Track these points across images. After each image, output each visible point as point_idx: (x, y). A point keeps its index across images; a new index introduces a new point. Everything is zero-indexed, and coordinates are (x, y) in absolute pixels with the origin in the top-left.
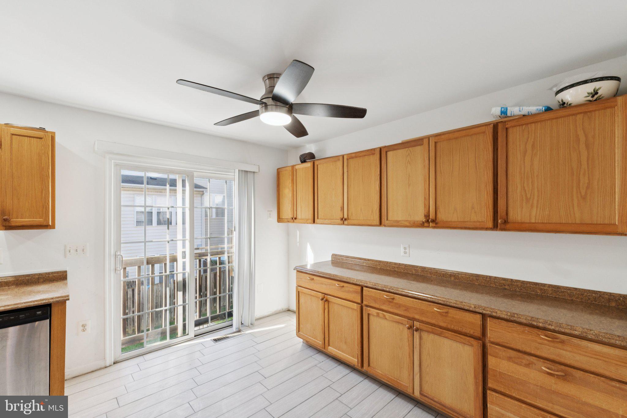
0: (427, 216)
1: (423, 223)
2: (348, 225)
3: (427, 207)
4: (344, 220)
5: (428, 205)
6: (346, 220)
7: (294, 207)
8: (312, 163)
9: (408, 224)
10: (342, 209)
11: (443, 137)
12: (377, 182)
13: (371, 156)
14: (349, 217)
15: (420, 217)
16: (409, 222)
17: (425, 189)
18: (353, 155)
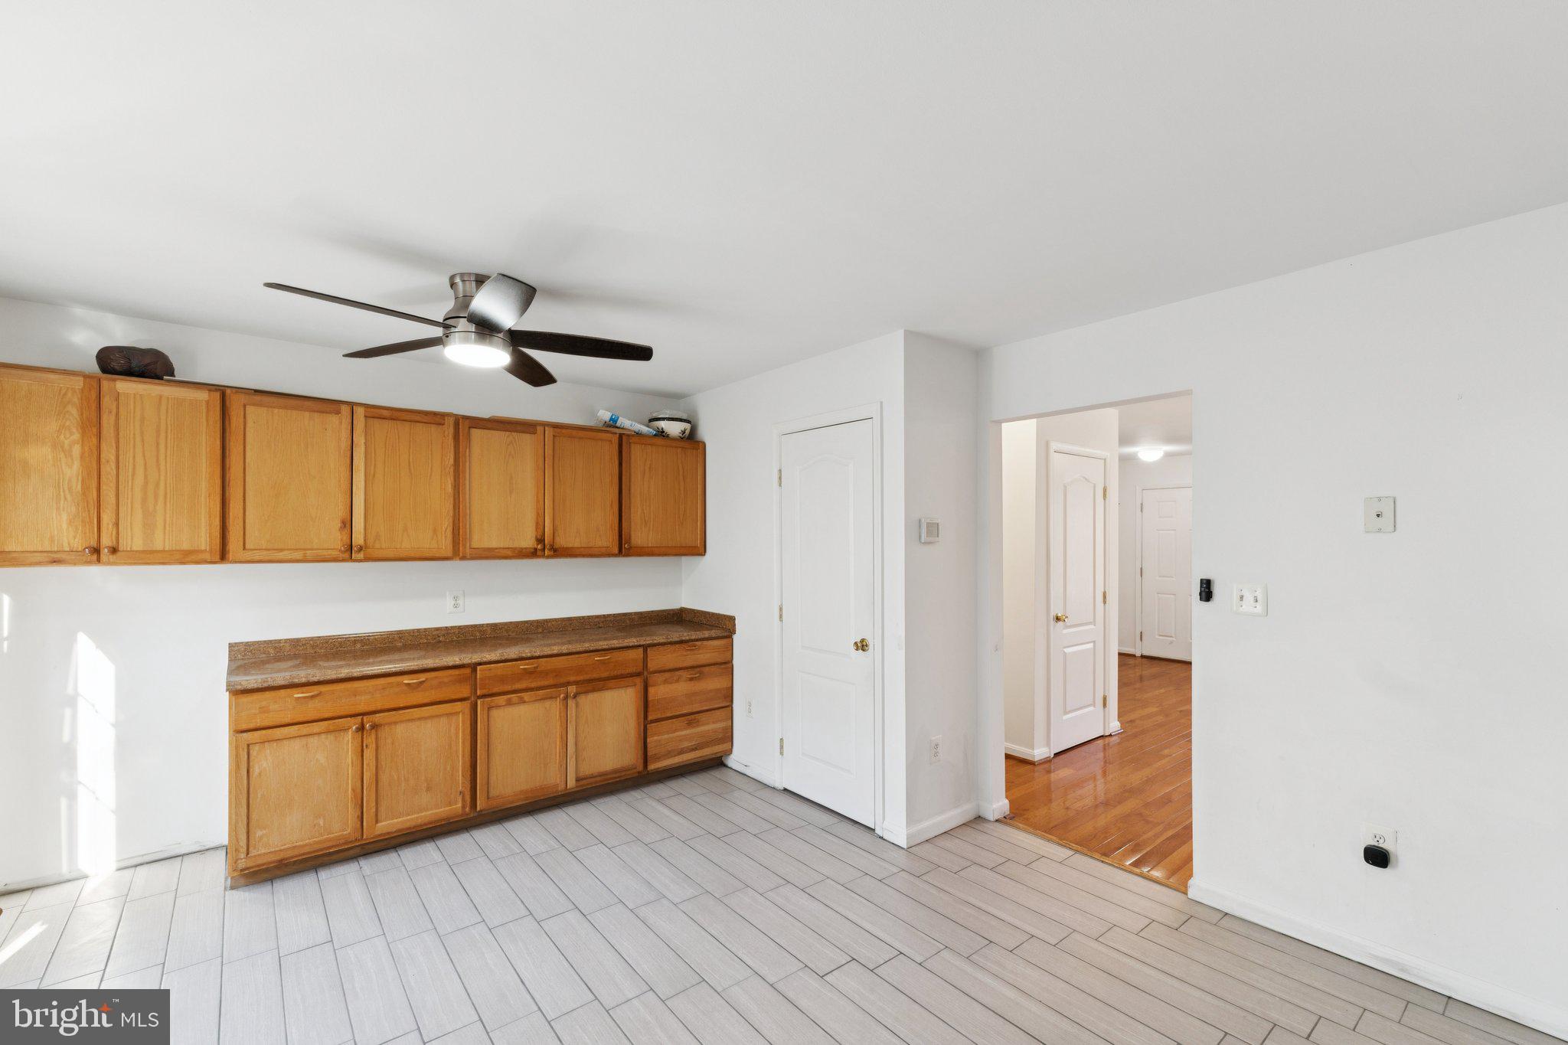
0: (541, 540)
1: (536, 549)
2: (367, 559)
3: (542, 528)
4: (350, 552)
5: (541, 523)
6: (360, 549)
9: (509, 553)
10: (348, 524)
11: (564, 431)
12: (449, 479)
13: (433, 428)
14: (368, 542)
15: (528, 541)
16: (513, 549)
17: (538, 501)
18: (385, 413)
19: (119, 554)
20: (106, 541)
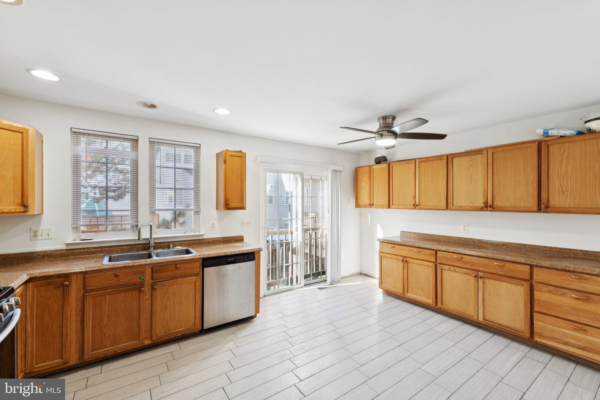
0: (486, 203)
1: (483, 207)
2: (419, 209)
3: (486, 197)
4: (415, 206)
5: (486, 195)
6: (417, 205)
7: (371, 196)
8: (388, 164)
9: (470, 209)
10: (414, 198)
11: (499, 149)
12: (444, 179)
13: (440, 161)
14: (420, 203)
15: (480, 203)
16: (471, 207)
17: (484, 185)
18: (424, 160)
19: (373, 205)
20: (372, 203)
